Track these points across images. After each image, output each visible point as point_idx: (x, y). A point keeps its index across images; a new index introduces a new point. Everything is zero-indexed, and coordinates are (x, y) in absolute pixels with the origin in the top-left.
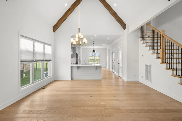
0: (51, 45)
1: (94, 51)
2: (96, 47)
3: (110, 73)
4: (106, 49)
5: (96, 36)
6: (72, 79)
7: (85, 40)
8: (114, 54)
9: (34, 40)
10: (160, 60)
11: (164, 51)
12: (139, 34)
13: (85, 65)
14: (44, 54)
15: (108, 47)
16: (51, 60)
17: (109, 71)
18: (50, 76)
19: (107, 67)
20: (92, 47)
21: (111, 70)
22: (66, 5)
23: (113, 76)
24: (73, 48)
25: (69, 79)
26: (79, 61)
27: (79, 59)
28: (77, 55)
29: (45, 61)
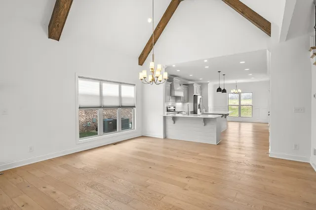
0: (135, 85)
5: (206, 61)
6: (165, 137)
9: (101, 81)
13: (187, 116)
14: (120, 98)
16: (134, 107)
18: (134, 129)
22: (150, 20)
24: (188, 86)
25: (161, 136)
26: (199, 108)
27: (199, 105)
28: (195, 97)
29: (122, 107)
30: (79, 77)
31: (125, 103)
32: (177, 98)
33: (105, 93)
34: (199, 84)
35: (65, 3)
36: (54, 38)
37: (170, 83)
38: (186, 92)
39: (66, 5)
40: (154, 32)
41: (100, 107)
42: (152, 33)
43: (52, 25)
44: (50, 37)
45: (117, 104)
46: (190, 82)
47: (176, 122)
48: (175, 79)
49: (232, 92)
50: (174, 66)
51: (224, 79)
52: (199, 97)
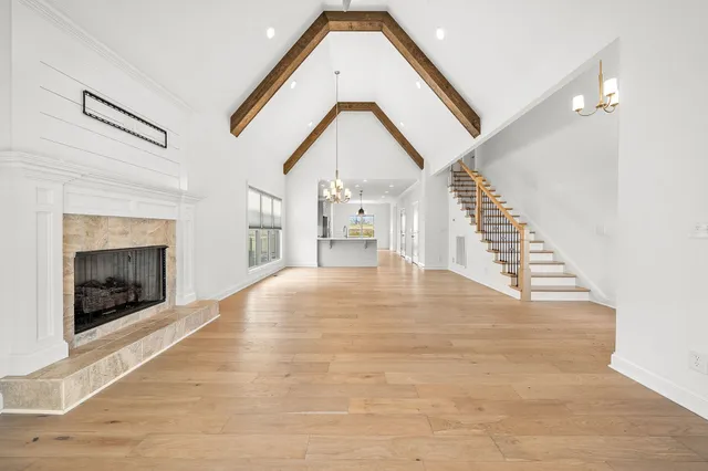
1: (361, 211)
2: (365, 202)
3: (397, 259)
4: (389, 205)
6: (319, 265)
7: (348, 192)
8: (404, 217)
9: (262, 193)
10: (475, 227)
11: (481, 211)
12: (449, 178)
13: (346, 239)
14: (272, 217)
15: (393, 202)
16: (281, 229)
17: (395, 256)
18: (279, 258)
19: (391, 249)
20: (358, 202)
21: (399, 252)
23: (403, 263)
25: (314, 264)
29: (274, 228)
36: (235, 133)
41: (260, 227)
44: (231, 131)
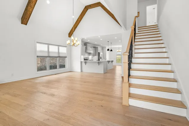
0: (66, 47)
5: (99, 37)
9: (49, 44)
16: (66, 57)
18: (66, 68)
24: (95, 48)
25: (80, 71)
26: (101, 59)
27: (101, 57)
28: (99, 53)
29: (59, 57)
30: (37, 42)
31: (61, 55)
32: (90, 54)
33: (50, 50)
34: (102, 47)
35: (30, 9)
36: (24, 24)
37: (86, 46)
38: (94, 51)
39: (30, 10)
40: (74, 26)
41: (48, 57)
42: (73, 26)
43: (23, 18)
44: (22, 23)
45: (57, 55)
46: (97, 46)
47: (87, 64)
48: (88, 44)
49: (117, 51)
50: (86, 38)
51: (111, 45)
52: (101, 54)
